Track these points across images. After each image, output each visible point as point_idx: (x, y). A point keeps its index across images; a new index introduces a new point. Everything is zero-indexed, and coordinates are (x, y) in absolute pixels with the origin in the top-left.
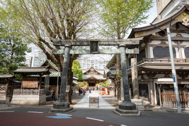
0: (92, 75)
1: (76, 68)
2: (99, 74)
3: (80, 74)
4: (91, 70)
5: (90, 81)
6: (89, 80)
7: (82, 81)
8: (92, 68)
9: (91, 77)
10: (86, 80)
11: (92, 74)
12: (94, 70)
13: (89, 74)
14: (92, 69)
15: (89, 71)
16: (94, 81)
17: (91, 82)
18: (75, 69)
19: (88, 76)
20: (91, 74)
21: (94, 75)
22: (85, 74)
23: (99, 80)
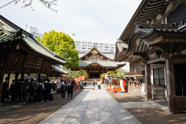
0: (95, 60)
1: (68, 48)
2: (105, 58)
3: (75, 58)
4: (92, 53)
5: (92, 70)
6: (90, 69)
7: (77, 69)
8: (94, 49)
9: (93, 63)
10: (84, 68)
11: (95, 58)
12: (97, 53)
13: (90, 59)
14: (94, 51)
15: (90, 55)
16: (97, 70)
17: (94, 71)
18: (66, 49)
19: (89, 62)
20: (93, 59)
21: (98, 60)
22: (84, 58)
23: (106, 67)
